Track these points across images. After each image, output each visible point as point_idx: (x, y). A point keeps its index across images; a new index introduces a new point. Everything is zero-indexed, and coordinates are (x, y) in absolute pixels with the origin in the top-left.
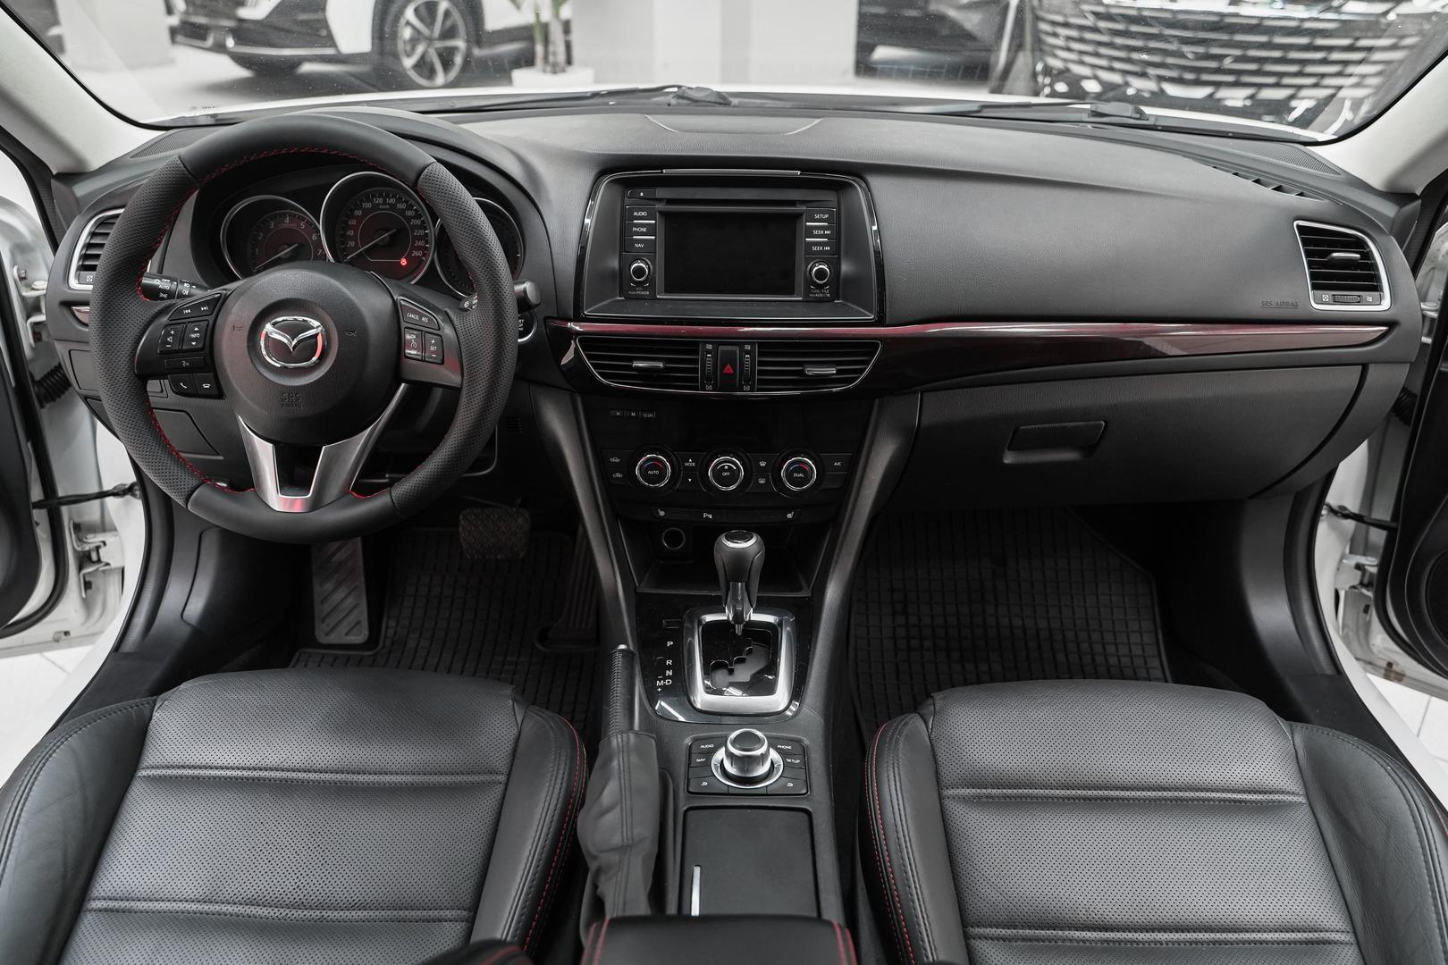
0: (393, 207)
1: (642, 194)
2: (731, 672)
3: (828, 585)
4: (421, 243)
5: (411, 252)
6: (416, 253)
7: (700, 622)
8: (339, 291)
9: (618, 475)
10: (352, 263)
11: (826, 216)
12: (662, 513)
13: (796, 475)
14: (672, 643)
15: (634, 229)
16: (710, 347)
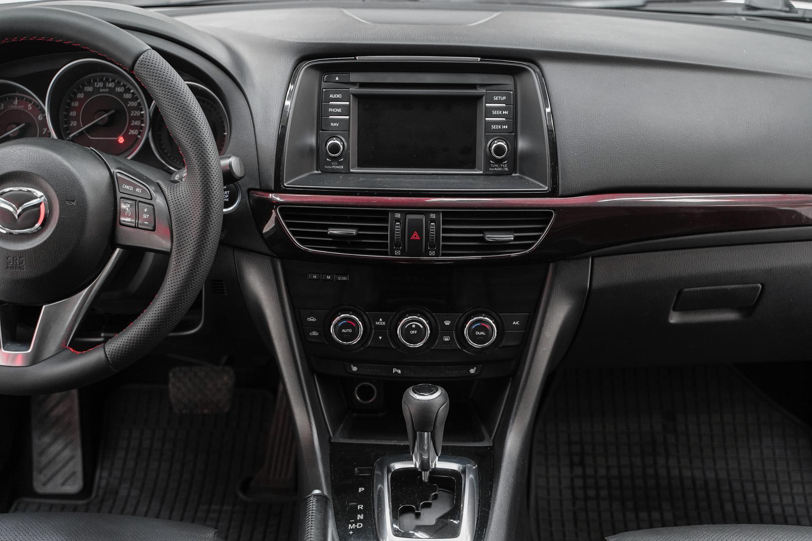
0: (112, 90)
1: (337, 79)
2: (418, 516)
3: (508, 435)
4: (137, 123)
5: (128, 131)
6: (133, 132)
7: (389, 470)
8: (62, 164)
9: (315, 333)
10: (73, 140)
11: (504, 98)
12: (355, 369)
13: (478, 333)
14: (363, 489)
15: (330, 110)
16: (398, 216)
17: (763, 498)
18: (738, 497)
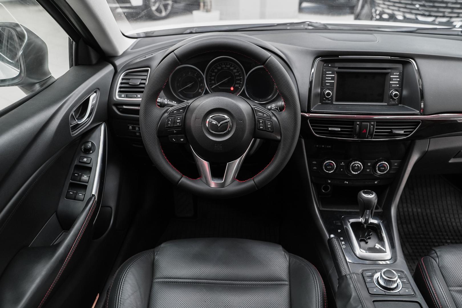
0: (229, 68)
1: (330, 65)
2: (367, 243)
3: (392, 207)
4: (238, 82)
5: (235, 85)
6: (237, 86)
7: (349, 222)
9: (315, 168)
11: (398, 73)
12: (329, 181)
13: (381, 168)
14: (340, 231)
15: (326, 78)
16: (358, 123)
17: (448, 220)
18: (439, 219)
